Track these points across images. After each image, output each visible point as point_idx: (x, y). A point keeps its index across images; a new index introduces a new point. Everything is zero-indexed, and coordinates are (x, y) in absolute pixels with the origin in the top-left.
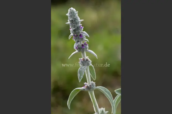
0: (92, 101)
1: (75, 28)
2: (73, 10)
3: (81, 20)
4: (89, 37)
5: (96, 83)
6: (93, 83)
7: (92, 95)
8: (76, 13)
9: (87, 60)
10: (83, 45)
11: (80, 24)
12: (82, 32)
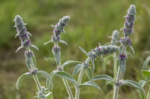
0: (36, 82)
1: (21, 31)
2: (19, 17)
3: (25, 24)
4: (32, 36)
5: (38, 69)
6: (36, 69)
7: (36, 78)
8: (21, 19)
9: (31, 53)
10: (27, 42)
11: (24, 27)
12: (26, 33)
